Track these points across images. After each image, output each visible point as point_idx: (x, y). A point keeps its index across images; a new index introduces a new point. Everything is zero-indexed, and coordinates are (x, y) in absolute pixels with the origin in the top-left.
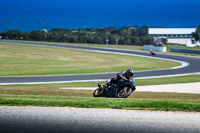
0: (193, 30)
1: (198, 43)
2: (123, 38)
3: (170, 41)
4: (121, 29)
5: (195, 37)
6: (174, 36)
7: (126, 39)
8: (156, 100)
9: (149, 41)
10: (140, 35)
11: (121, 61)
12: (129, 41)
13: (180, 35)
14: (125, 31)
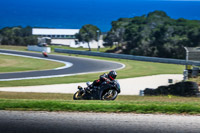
0: (77, 31)
1: (81, 44)
2: (6, 38)
3: (54, 41)
4: (5, 29)
5: (79, 38)
6: (58, 37)
7: (10, 39)
8: (40, 101)
9: (33, 41)
10: (24, 36)
11: (4, 62)
12: (13, 41)
13: (64, 36)
14: (9, 31)
